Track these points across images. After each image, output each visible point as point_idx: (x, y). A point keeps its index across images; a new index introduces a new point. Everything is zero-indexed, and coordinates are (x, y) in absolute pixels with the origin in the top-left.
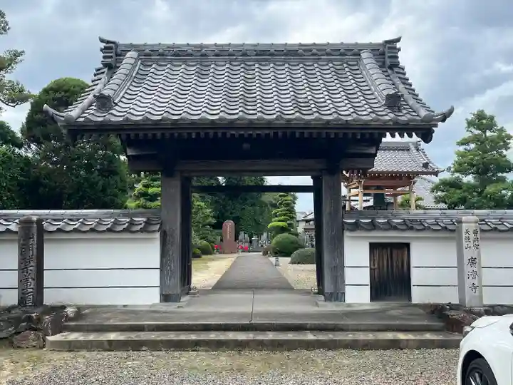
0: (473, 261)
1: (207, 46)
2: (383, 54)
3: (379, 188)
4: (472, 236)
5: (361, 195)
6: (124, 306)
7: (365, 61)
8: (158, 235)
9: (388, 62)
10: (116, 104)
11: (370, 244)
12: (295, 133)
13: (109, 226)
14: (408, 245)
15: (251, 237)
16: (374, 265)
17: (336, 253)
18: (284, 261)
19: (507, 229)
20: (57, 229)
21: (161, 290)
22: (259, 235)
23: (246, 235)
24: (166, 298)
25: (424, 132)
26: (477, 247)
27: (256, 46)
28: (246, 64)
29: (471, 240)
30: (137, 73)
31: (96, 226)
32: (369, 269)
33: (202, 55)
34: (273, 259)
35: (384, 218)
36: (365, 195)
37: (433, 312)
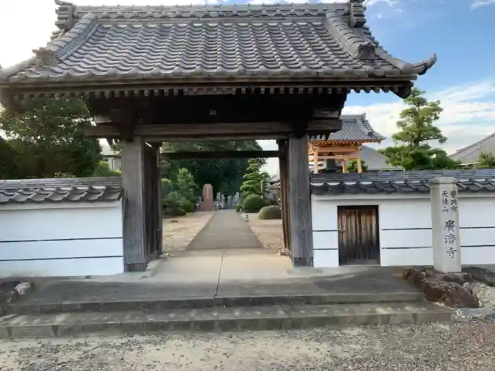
0: (450, 224)
1: (168, 9)
2: (348, 14)
3: (331, 154)
4: (450, 198)
5: (316, 160)
6: (88, 277)
7: (331, 20)
8: (119, 204)
9: (354, 20)
10: (61, 62)
11: (338, 207)
12: (260, 89)
13: (65, 196)
14: (376, 207)
15: (226, 196)
16: (342, 228)
17: (303, 218)
18: (254, 216)
19: (479, 189)
20: (10, 200)
21: (125, 260)
22: (233, 195)
23: (223, 195)
24: (130, 268)
25: (401, 85)
26: (455, 209)
27: (219, 7)
28: (208, 26)
29: (449, 202)
30: (94, 34)
31: (52, 196)
32: (337, 232)
33: (162, 17)
34: (244, 215)
35: (353, 181)
36: (319, 160)
37: (406, 277)
